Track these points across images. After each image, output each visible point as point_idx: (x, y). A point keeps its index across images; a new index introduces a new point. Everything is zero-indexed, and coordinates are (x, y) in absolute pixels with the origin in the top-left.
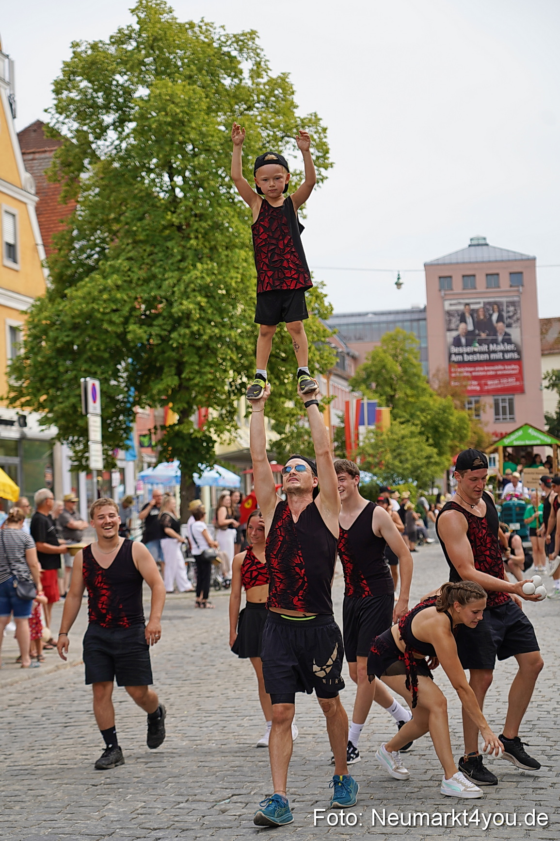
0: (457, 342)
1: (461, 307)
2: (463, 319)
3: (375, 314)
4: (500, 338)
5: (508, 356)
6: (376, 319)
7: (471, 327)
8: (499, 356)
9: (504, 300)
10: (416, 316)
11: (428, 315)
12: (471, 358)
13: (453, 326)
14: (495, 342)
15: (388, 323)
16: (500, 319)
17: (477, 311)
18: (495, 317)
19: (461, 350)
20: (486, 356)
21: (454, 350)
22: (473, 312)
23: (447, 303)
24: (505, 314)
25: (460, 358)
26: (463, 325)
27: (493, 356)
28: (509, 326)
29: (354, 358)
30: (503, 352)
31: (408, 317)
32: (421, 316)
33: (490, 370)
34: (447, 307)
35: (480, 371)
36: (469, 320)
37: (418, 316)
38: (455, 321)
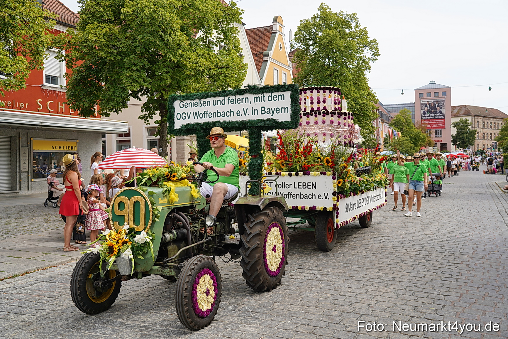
0: (424, 113)
1: (426, 102)
2: (426, 106)
3: (399, 104)
4: (438, 112)
5: (440, 117)
6: (399, 106)
7: (429, 108)
8: (438, 117)
9: (440, 100)
10: (411, 105)
11: (415, 105)
12: (428, 118)
13: (423, 108)
14: (436, 113)
15: (402, 107)
16: (438, 106)
17: (431, 103)
18: (437, 105)
19: (425, 115)
20: (433, 117)
21: (423, 115)
22: (429, 104)
23: (421, 101)
24: (440, 105)
25: (425, 118)
26: (426, 108)
27: (435, 117)
28: (441, 108)
29: (392, 118)
30: (439, 116)
31: (409, 105)
32: (413, 105)
33: (435, 122)
34: (421, 102)
35: (431, 122)
36: (428, 106)
37: (412, 105)
38: (424, 107)
